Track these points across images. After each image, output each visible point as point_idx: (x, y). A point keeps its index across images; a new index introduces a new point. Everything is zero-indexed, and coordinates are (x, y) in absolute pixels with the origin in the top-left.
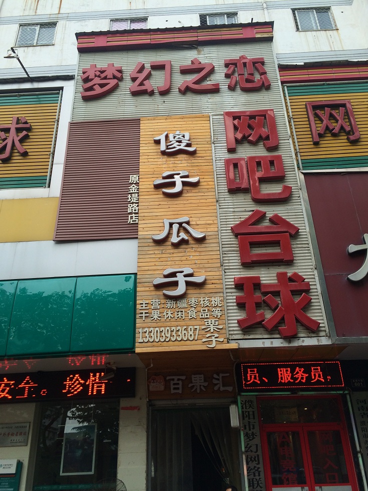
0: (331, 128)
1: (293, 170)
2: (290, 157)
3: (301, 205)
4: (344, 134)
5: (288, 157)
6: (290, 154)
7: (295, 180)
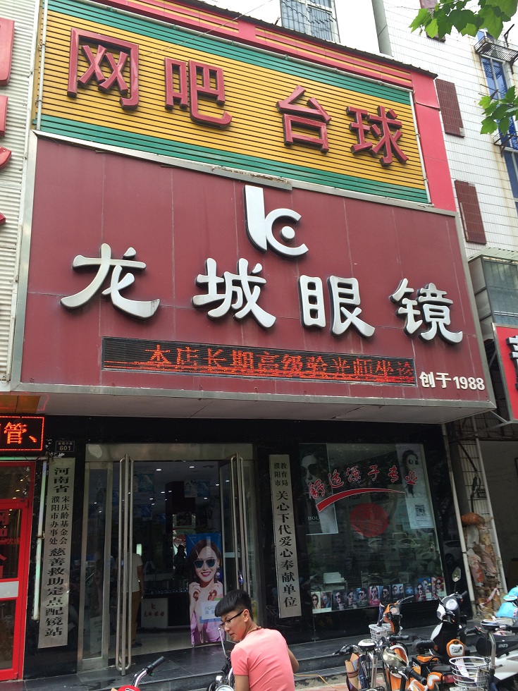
0: (99, 79)
1: (23, 126)
2: (24, 104)
3: (21, 183)
4: (116, 93)
5: (20, 103)
6: (24, 101)
7: (22, 143)
